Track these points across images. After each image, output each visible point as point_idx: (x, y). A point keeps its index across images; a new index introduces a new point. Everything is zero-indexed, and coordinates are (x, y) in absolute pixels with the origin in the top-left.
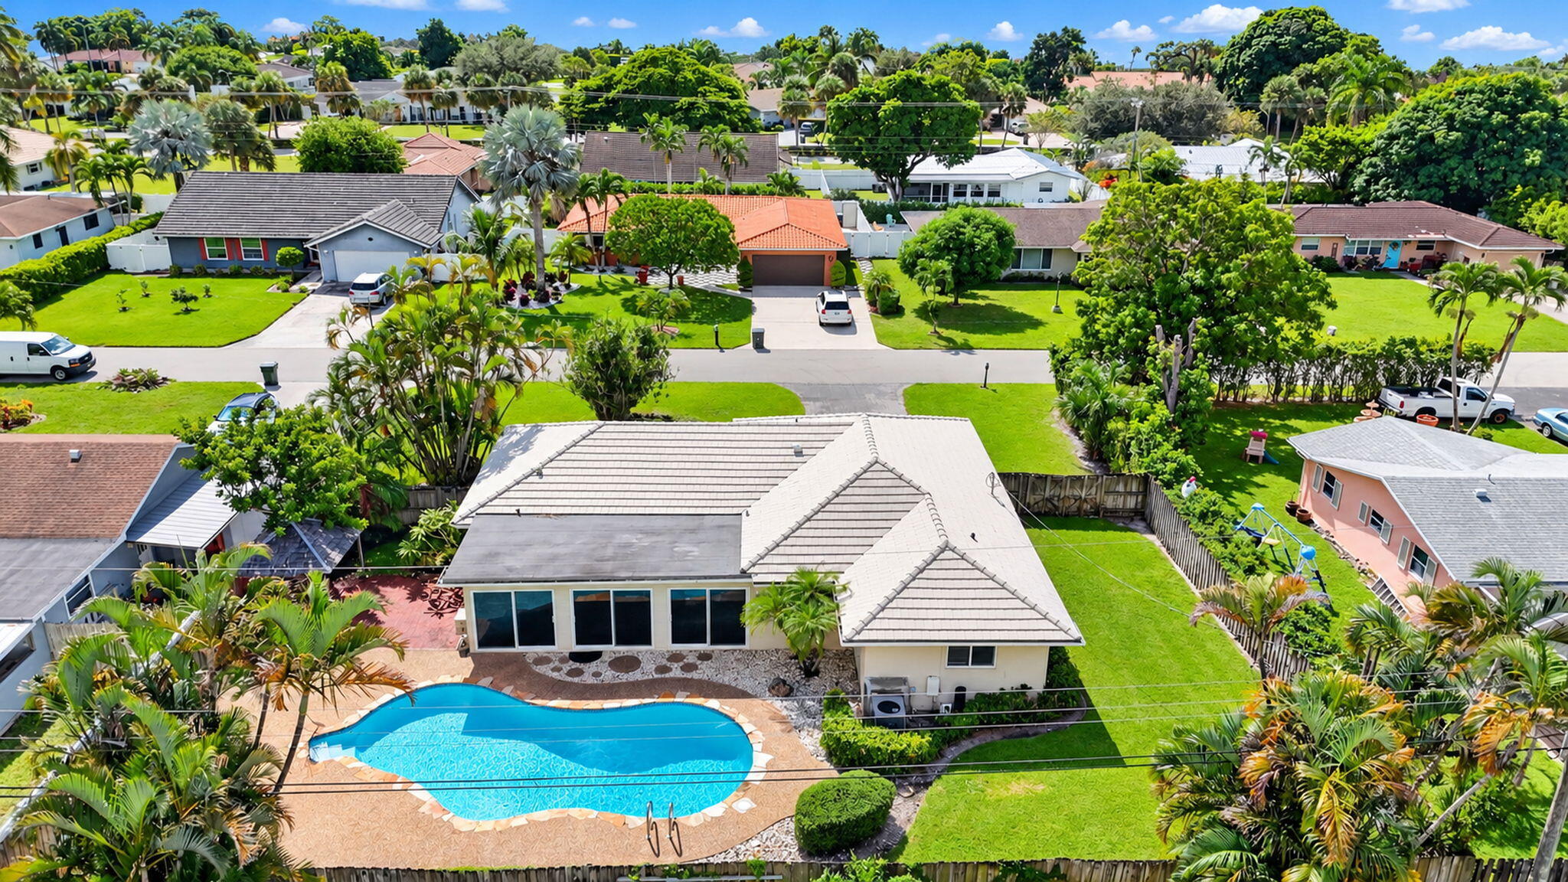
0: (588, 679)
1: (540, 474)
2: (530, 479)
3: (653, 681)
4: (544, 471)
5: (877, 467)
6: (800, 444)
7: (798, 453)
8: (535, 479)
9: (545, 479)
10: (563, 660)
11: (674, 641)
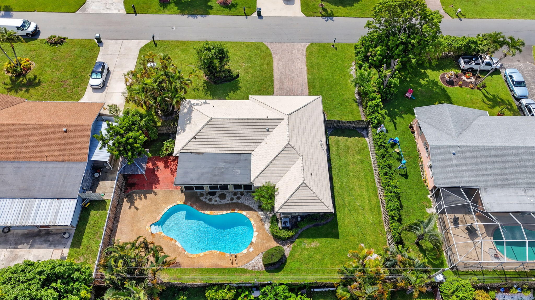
0: (213, 202)
1: (195, 138)
2: (193, 140)
3: (229, 204)
4: (197, 137)
5: (289, 146)
6: (269, 127)
7: (268, 130)
8: (194, 140)
9: (197, 140)
10: (207, 195)
11: (234, 189)
